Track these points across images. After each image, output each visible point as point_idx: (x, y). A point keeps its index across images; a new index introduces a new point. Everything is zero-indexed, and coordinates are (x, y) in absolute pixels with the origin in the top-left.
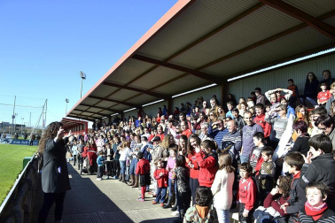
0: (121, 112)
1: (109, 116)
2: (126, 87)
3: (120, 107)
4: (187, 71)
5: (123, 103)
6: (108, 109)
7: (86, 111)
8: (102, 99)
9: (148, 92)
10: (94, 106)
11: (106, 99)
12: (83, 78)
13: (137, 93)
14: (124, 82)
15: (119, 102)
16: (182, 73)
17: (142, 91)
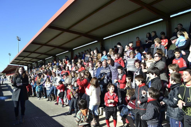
0: (44, 59)
1: (36, 62)
2: (45, 45)
3: (43, 56)
4: (81, 34)
5: (45, 54)
6: (36, 58)
7: (22, 60)
8: (32, 52)
9: (59, 47)
10: (27, 57)
11: (34, 52)
12: (19, 40)
13: (52, 48)
14: (44, 42)
15: (42, 54)
16: (78, 35)
17: (55, 47)
